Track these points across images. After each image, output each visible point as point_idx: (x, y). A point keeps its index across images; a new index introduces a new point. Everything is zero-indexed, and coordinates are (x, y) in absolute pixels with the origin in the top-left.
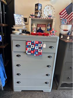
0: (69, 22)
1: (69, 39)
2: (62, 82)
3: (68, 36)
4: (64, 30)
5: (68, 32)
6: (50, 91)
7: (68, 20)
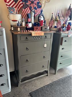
0: (18, 11)
1: (19, 30)
2: (21, 77)
3: (18, 27)
4: (13, 21)
5: (17, 22)
6: (10, 91)
7: (17, 9)
